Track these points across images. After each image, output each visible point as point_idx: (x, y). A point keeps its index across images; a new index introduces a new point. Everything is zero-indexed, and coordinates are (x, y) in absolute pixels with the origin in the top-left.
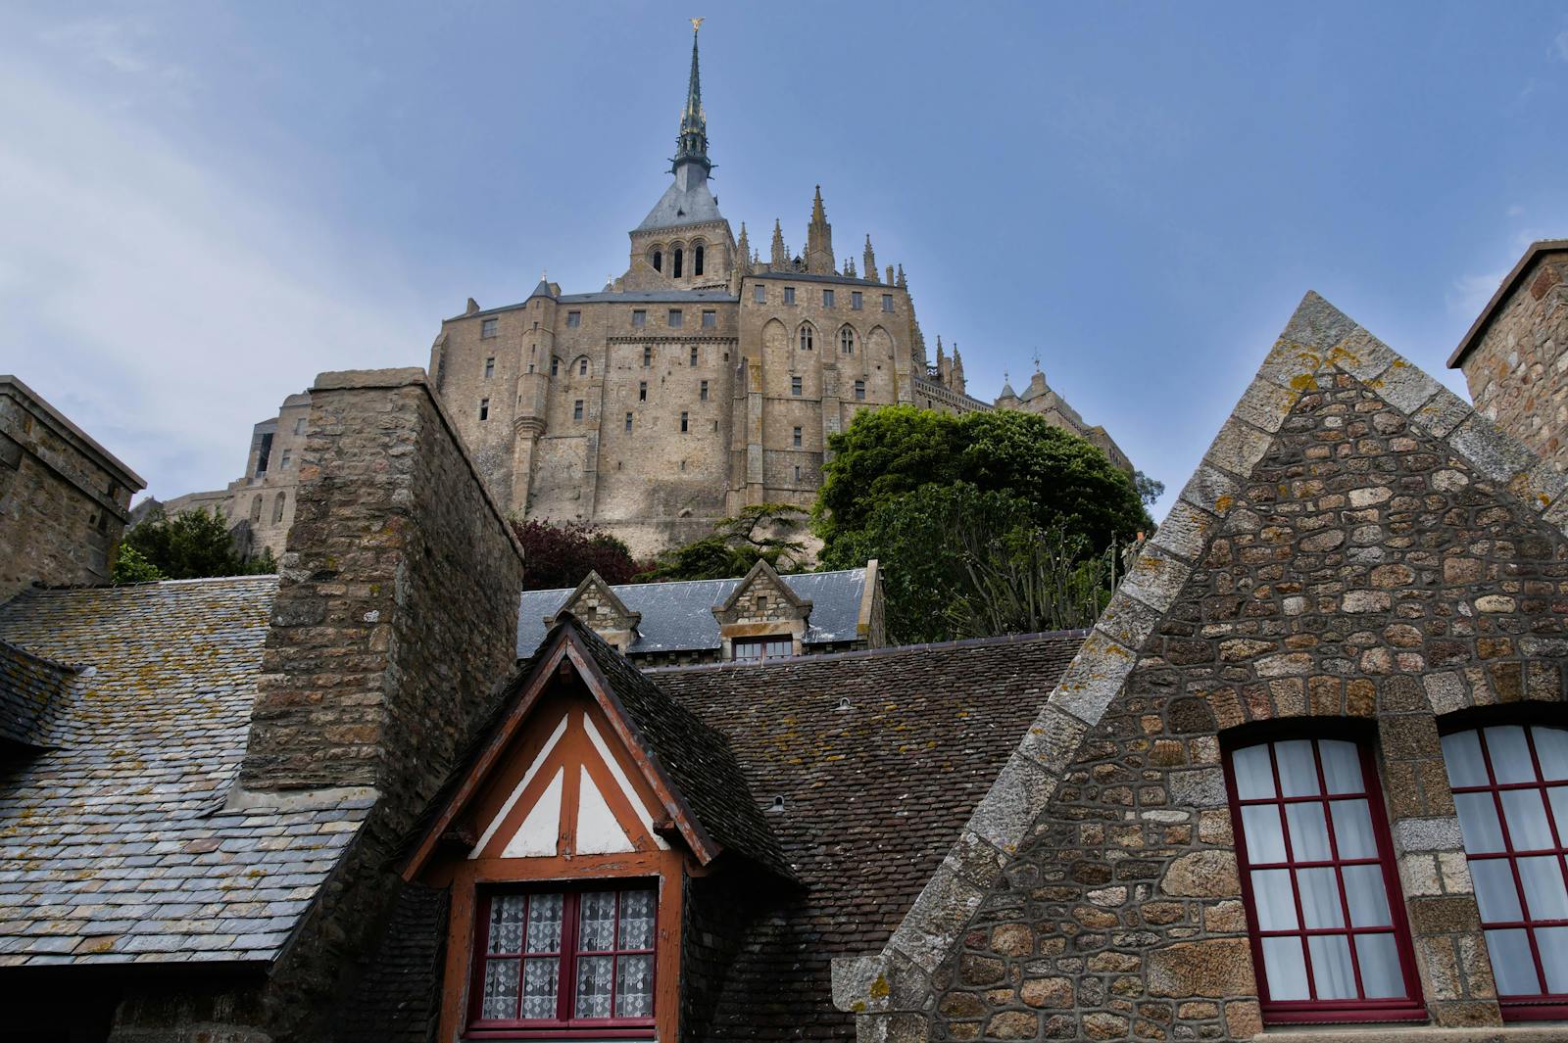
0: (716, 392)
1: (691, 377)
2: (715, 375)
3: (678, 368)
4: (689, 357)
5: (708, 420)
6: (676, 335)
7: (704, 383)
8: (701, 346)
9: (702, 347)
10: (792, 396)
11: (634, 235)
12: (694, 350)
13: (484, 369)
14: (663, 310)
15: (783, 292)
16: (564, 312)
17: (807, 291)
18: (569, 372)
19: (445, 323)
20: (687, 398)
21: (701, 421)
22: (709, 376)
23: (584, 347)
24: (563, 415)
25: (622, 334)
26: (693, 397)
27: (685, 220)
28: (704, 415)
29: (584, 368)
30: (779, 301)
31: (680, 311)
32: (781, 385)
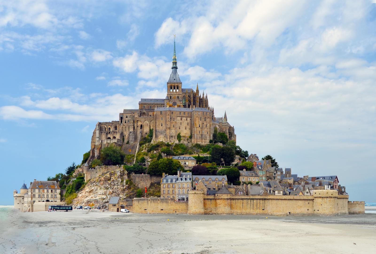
0: (189, 124)
1: (186, 122)
4: (186, 119)
6: (185, 116)
9: (188, 118)
13: (161, 119)
14: (183, 112)
15: (198, 113)
16: (171, 112)
17: (201, 113)
18: (172, 121)
20: (186, 125)
22: (189, 122)
23: (174, 117)
24: (172, 127)
25: (178, 116)
27: (175, 81)
28: (188, 127)
29: (174, 120)
31: (185, 113)
32: (198, 126)
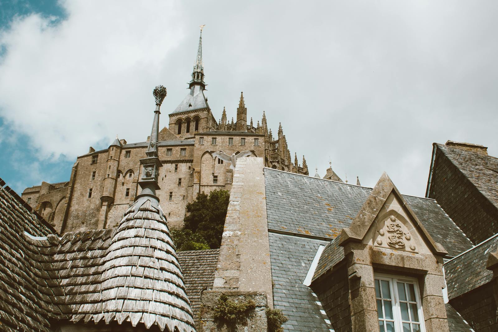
0: (184, 183)
1: (174, 177)
2: (184, 176)
3: (169, 173)
4: (174, 169)
5: (180, 195)
6: (169, 159)
7: (180, 179)
8: (179, 164)
10: (213, 184)
11: (171, 116)
12: (176, 165)
13: (91, 176)
14: (164, 149)
15: (212, 139)
16: (124, 152)
17: (222, 139)
18: (124, 177)
19: (78, 158)
20: (173, 186)
21: (178, 196)
22: (182, 176)
23: (131, 166)
24: (121, 195)
26: (175, 185)
27: (191, 108)
28: (179, 193)
29: (131, 175)
30: (209, 143)
31: (171, 149)
32: (208, 179)
